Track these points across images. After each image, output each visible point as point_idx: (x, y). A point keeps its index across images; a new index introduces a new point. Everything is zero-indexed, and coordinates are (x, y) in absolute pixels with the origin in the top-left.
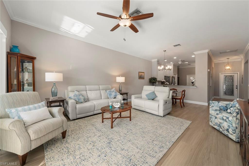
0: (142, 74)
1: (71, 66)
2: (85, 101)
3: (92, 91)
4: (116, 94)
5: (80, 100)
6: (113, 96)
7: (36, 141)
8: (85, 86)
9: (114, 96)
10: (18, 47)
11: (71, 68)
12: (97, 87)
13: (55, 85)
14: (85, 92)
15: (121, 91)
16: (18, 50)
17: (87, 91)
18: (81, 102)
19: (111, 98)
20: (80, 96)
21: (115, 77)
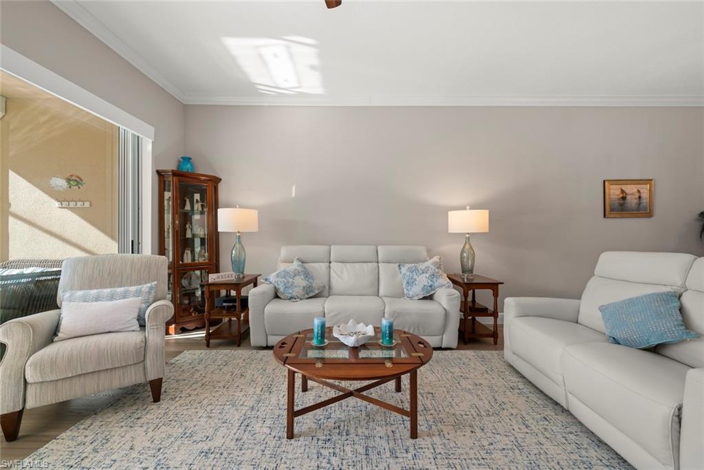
0: (631, 189)
1: (294, 188)
2: (312, 294)
3: (347, 264)
4: (431, 283)
5: (290, 291)
6: (417, 290)
7: (41, 389)
8: (326, 248)
9: (423, 289)
10: (191, 159)
11: (293, 195)
12: (367, 251)
13: (240, 242)
14: (324, 266)
15: (471, 271)
16: (189, 166)
17: (331, 265)
18: (290, 296)
19: (411, 298)
20: (297, 278)
21: (444, 211)
